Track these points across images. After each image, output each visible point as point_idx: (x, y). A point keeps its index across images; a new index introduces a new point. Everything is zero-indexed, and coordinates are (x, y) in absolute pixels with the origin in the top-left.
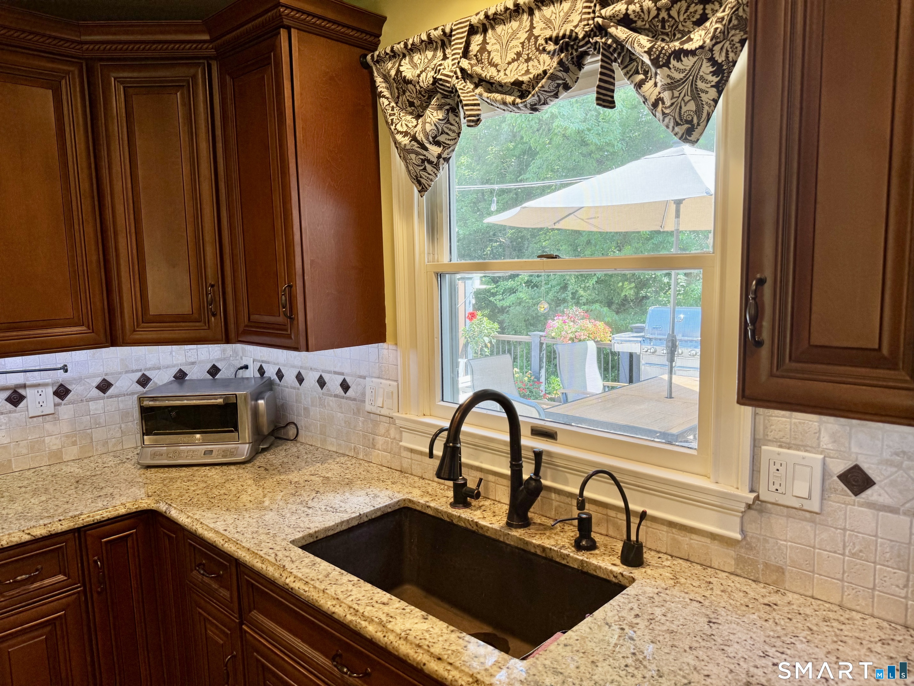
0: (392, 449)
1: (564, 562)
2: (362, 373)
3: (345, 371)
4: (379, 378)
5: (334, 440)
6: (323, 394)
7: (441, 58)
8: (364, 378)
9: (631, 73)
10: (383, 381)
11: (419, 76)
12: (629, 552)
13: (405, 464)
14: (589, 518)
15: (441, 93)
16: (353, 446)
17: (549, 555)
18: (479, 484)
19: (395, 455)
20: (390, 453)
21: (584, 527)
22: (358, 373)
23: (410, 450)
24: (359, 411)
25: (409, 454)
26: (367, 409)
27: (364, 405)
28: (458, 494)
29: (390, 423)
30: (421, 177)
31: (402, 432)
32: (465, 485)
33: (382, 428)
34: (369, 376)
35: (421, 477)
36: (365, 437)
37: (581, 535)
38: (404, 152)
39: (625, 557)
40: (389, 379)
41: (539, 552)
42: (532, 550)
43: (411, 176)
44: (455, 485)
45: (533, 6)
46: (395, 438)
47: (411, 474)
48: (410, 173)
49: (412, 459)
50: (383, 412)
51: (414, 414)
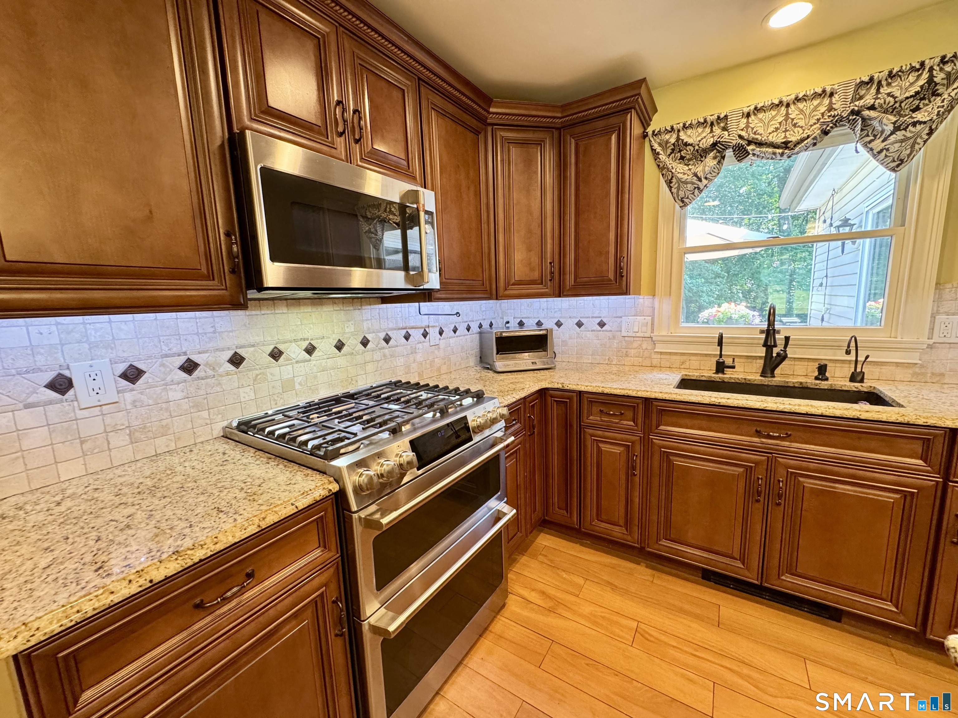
0: (643, 355)
1: (817, 387)
2: (620, 315)
3: (603, 315)
4: (634, 316)
5: (590, 357)
6: (581, 331)
7: (709, 132)
8: (621, 317)
9: (863, 136)
10: (638, 318)
11: (700, 141)
12: (857, 377)
13: (655, 362)
14: (825, 366)
15: (717, 150)
16: (607, 357)
17: (805, 385)
18: (733, 361)
19: (646, 358)
20: (642, 357)
21: (822, 369)
22: (614, 315)
23: (661, 353)
24: (614, 337)
25: (659, 356)
26: (622, 335)
27: (620, 333)
28: (721, 367)
29: (643, 341)
30: (687, 198)
31: (655, 344)
32: (724, 362)
33: (635, 345)
34: (625, 316)
35: (670, 367)
36: (619, 351)
37: (819, 374)
38: (681, 184)
39: (853, 379)
40: (643, 316)
41: (796, 385)
42: (792, 385)
43: (678, 198)
44: (718, 363)
45: (791, 102)
46: (646, 349)
47: (661, 367)
48: (678, 196)
49: (661, 359)
50: (638, 335)
51: (664, 333)
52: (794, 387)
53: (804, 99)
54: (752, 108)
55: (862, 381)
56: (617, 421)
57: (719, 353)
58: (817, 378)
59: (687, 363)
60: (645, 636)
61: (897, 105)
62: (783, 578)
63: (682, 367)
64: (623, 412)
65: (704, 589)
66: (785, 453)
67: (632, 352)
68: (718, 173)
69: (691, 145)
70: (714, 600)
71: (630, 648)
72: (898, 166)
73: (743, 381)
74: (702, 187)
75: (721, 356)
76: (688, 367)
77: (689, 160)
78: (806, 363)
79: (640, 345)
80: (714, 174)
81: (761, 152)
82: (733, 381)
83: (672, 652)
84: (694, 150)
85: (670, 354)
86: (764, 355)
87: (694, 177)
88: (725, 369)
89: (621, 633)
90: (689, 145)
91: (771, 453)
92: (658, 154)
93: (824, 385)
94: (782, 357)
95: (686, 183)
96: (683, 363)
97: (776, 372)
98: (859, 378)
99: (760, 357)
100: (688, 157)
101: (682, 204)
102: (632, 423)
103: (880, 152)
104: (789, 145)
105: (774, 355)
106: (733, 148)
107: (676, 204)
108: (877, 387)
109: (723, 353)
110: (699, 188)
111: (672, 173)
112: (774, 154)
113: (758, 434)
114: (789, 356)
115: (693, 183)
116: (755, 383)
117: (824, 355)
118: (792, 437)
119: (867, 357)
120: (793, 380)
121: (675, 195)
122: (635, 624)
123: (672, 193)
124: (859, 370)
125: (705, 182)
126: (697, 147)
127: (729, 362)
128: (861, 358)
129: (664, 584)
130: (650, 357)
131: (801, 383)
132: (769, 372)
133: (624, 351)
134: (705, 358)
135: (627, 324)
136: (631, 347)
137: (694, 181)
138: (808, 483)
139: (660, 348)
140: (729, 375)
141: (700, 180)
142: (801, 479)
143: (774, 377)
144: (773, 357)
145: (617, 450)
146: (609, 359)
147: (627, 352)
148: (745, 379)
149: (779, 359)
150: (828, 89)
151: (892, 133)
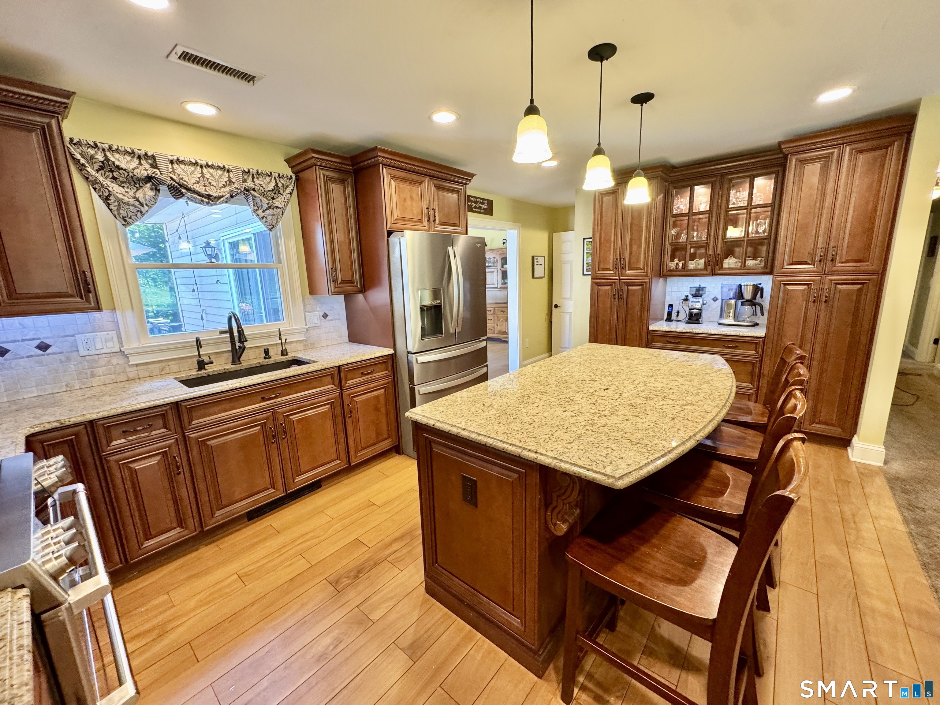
0: (115, 371)
2: (68, 333)
3: (42, 337)
4: (92, 332)
6: (6, 360)
7: (138, 163)
10: (98, 333)
12: (284, 353)
13: (132, 375)
14: (268, 349)
15: (153, 183)
16: (64, 384)
17: (262, 364)
18: (210, 358)
19: (119, 374)
20: (114, 374)
21: (267, 352)
22: (63, 334)
23: (137, 365)
24: (68, 359)
25: (135, 368)
26: (81, 355)
27: (76, 353)
28: (201, 365)
29: (111, 357)
30: (130, 218)
31: (128, 358)
32: (203, 361)
33: (102, 362)
34: (79, 333)
35: (150, 376)
36: (80, 373)
37: (266, 355)
38: (121, 204)
39: (282, 354)
40: (105, 331)
41: (257, 365)
42: (254, 366)
43: (119, 216)
44: (199, 362)
45: (203, 166)
46: (118, 364)
47: (140, 378)
48: (119, 214)
49: (138, 370)
50: (103, 351)
51: (136, 345)
52: (256, 367)
53: (212, 167)
54: (175, 158)
55: (287, 355)
56: (147, 434)
57: (197, 354)
58: (265, 358)
59: (167, 369)
60: (247, 575)
61: (265, 193)
62: (296, 481)
63: (163, 373)
64: (151, 423)
65: (254, 525)
66: (280, 405)
67: (100, 371)
68: (155, 203)
69: (125, 170)
70: (265, 525)
71: (246, 587)
72: (272, 228)
73: (224, 371)
74: (144, 212)
75: (199, 355)
76: (168, 372)
77: (122, 182)
78: (254, 350)
79: (109, 362)
80: (152, 203)
81: (192, 197)
82: (216, 373)
83: (269, 565)
84: (128, 175)
85: (147, 364)
86: (230, 349)
87: (136, 202)
88: (206, 366)
89: (233, 588)
90: (122, 169)
91: (273, 409)
92: (83, 165)
93: (271, 361)
94: (243, 349)
95: (127, 204)
96: (163, 369)
97: (241, 359)
98: (285, 353)
99: (228, 351)
100: (121, 179)
101: (124, 223)
102: (164, 430)
103: (263, 218)
104: (211, 198)
105: (237, 348)
106: (168, 186)
107: (117, 221)
108: (296, 355)
109: (201, 353)
110: (141, 212)
111: (109, 191)
112: (202, 201)
113: (264, 399)
114: (246, 347)
115: (136, 207)
116: (232, 370)
117: (265, 343)
118: (281, 395)
119: (286, 340)
120: (254, 362)
121: (116, 213)
122: (236, 576)
123: (111, 210)
124: (284, 348)
125: (146, 208)
126: (131, 174)
127: (206, 359)
128: (283, 341)
129: (230, 542)
130: (124, 372)
131: (259, 363)
132: (237, 360)
133: (89, 372)
134: (182, 361)
135: (84, 342)
136: (96, 365)
137: (136, 204)
138: (294, 418)
139: (133, 360)
140: (211, 369)
141: (142, 205)
142: (291, 417)
143: (240, 363)
144: (236, 349)
145: (153, 461)
146: (67, 386)
147: (92, 372)
148: (224, 369)
149: (242, 350)
150: (227, 167)
151: (267, 209)
